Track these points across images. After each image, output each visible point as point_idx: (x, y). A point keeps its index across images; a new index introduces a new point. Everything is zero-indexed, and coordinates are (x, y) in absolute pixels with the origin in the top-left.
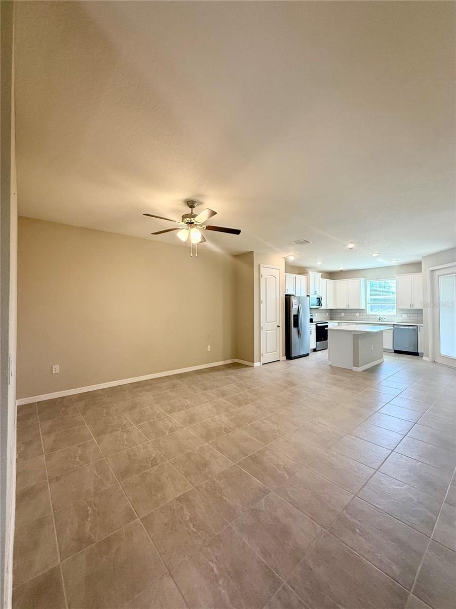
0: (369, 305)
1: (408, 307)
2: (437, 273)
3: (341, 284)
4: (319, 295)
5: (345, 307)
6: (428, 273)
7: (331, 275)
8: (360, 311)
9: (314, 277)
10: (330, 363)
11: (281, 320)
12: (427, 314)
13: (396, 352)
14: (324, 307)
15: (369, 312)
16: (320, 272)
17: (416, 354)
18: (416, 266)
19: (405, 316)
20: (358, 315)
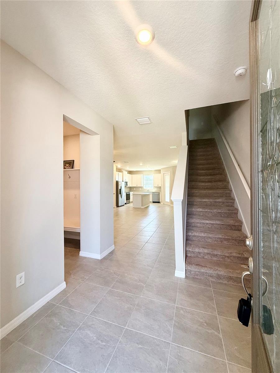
0: (144, 185)
1: (157, 186)
2: (165, 174)
3: (134, 176)
4: (127, 181)
5: (136, 186)
6: (163, 174)
7: (130, 172)
8: (141, 187)
9: (125, 173)
10: (134, 206)
11: (115, 192)
12: (162, 188)
13: (153, 202)
14: (128, 186)
15: (144, 188)
16: (126, 171)
17: (159, 202)
18: (159, 171)
19: (156, 189)
20: (140, 189)
